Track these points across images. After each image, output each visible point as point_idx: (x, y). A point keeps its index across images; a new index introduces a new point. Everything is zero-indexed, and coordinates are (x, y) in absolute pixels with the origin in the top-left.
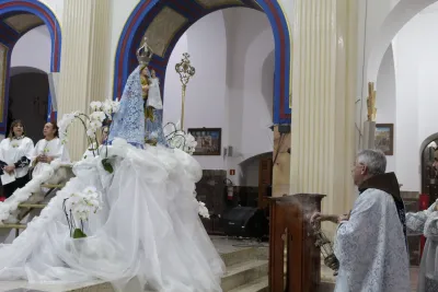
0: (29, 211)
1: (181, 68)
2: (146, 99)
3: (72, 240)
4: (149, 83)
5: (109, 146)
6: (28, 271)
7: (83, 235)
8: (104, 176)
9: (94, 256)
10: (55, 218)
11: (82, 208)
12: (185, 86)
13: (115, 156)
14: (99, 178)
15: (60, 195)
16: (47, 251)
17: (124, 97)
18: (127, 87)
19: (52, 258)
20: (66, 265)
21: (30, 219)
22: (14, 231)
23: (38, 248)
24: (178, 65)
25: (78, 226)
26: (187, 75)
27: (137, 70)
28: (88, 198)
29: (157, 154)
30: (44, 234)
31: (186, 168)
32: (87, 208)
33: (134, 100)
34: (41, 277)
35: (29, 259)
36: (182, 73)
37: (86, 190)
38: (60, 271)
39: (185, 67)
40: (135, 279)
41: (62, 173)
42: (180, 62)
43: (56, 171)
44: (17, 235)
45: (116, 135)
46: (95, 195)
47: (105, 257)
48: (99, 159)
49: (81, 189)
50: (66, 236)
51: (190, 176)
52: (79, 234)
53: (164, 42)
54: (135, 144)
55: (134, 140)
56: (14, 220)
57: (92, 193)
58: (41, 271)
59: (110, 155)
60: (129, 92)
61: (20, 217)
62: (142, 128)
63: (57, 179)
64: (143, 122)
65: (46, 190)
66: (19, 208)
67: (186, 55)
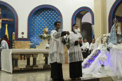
0: (91, 60)
2: (117, 32)
4: (117, 28)
5: (108, 45)
6: (93, 73)
7: (104, 66)
8: (108, 52)
10: (97, 62)
11: (103, 60)
13: (110, 47)
14: (106, 53)
15: (98, 57)
16: (96, 69)
18: (111, 30)
19: (97, 71)
20: (101, 73)
21: (92, 62)
23: (94, 69)
25: (102, 64)
27: (114, 25)
28: (104, 57)
30: (95, 66)
33: (114, 33)
34: (95, 75)
35: (93, 71)
37: (104, 56)
38: (99, 74)
41: (98, 51)
43: (96, 51)
44: (89, 66)
45: (110, 42)
46: (106, 57)
48: (106, 48)
49: (102, 55)
50: (100, 66)
52: (103, 66)
54: (115, 44)
55: (114, 43)
57: (105, 56)
58: (95, 74)
59: (109, 47)
60: (112, 31)
61: (89, 62)
62: (116, 40)
63: (96, 53)
64: (116, 38)
65: (94, 56)
66: (89, 60)
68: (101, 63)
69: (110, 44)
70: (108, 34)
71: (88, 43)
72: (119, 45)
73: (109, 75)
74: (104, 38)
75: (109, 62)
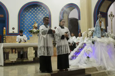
0: (78, 53)
1: (110, 16)
2: (101, 27)
3: (87, 59)
4: (101, 23)
5: (93, 38)
6: (79, 65)
7: (89, 58)
8: (93, 45)
9: (91, 62)
10: (83, 54)
11: (88, 52)
12: (112, 20)
13: (94, 41)
14: (91, 45)
15: (84, 49)
17: (96, 27)
18: (96, 25)
19: (83, 62)
20: (86, 64)
21: (78, 55)
22: (75, 57)
23: (80, 60)
24: (109, 15)
25: (88, 56)
26: (112, 17)
27: (98, 20)
28: (89, 50)
29: (104, 39)
30: (81, 58)
31: (112, 42)
32: (89, 52)
33: (98, 27)
34: (82, 66)
35: (79, 62)
36: (111, 17)
37: (89, 48)
38: (85, 65)
39: (112, 15)
40: (101, 67)
41: (84, 45)
42: (110, 14)
43: (82, 44)
44: (76, 58)
45: (95, 36)
46: (91, 49)
47: (94, 62)
48: (91, 41)
49: (88, 48)
50: (86, 58)
51: (113, 44)
52: (88, 57)
53: (106, 8)
54: (99, 37)
55: (98, 37)
56: (75, 55)
57: (90, 49)
60: (97, 26)
61: (76, 54)
62: (100, 34)
63: (82, 46)
64: (100, 32)
65: (80, 48)
66: (76, 52)
67: (111, 12)
68: (86, 55)
69: (95, 38)
70: (93, 29)
71: (75, 37)
72: (103, 38)
73: (93, 66)
74: (90, 32)
75: (94, 54)
